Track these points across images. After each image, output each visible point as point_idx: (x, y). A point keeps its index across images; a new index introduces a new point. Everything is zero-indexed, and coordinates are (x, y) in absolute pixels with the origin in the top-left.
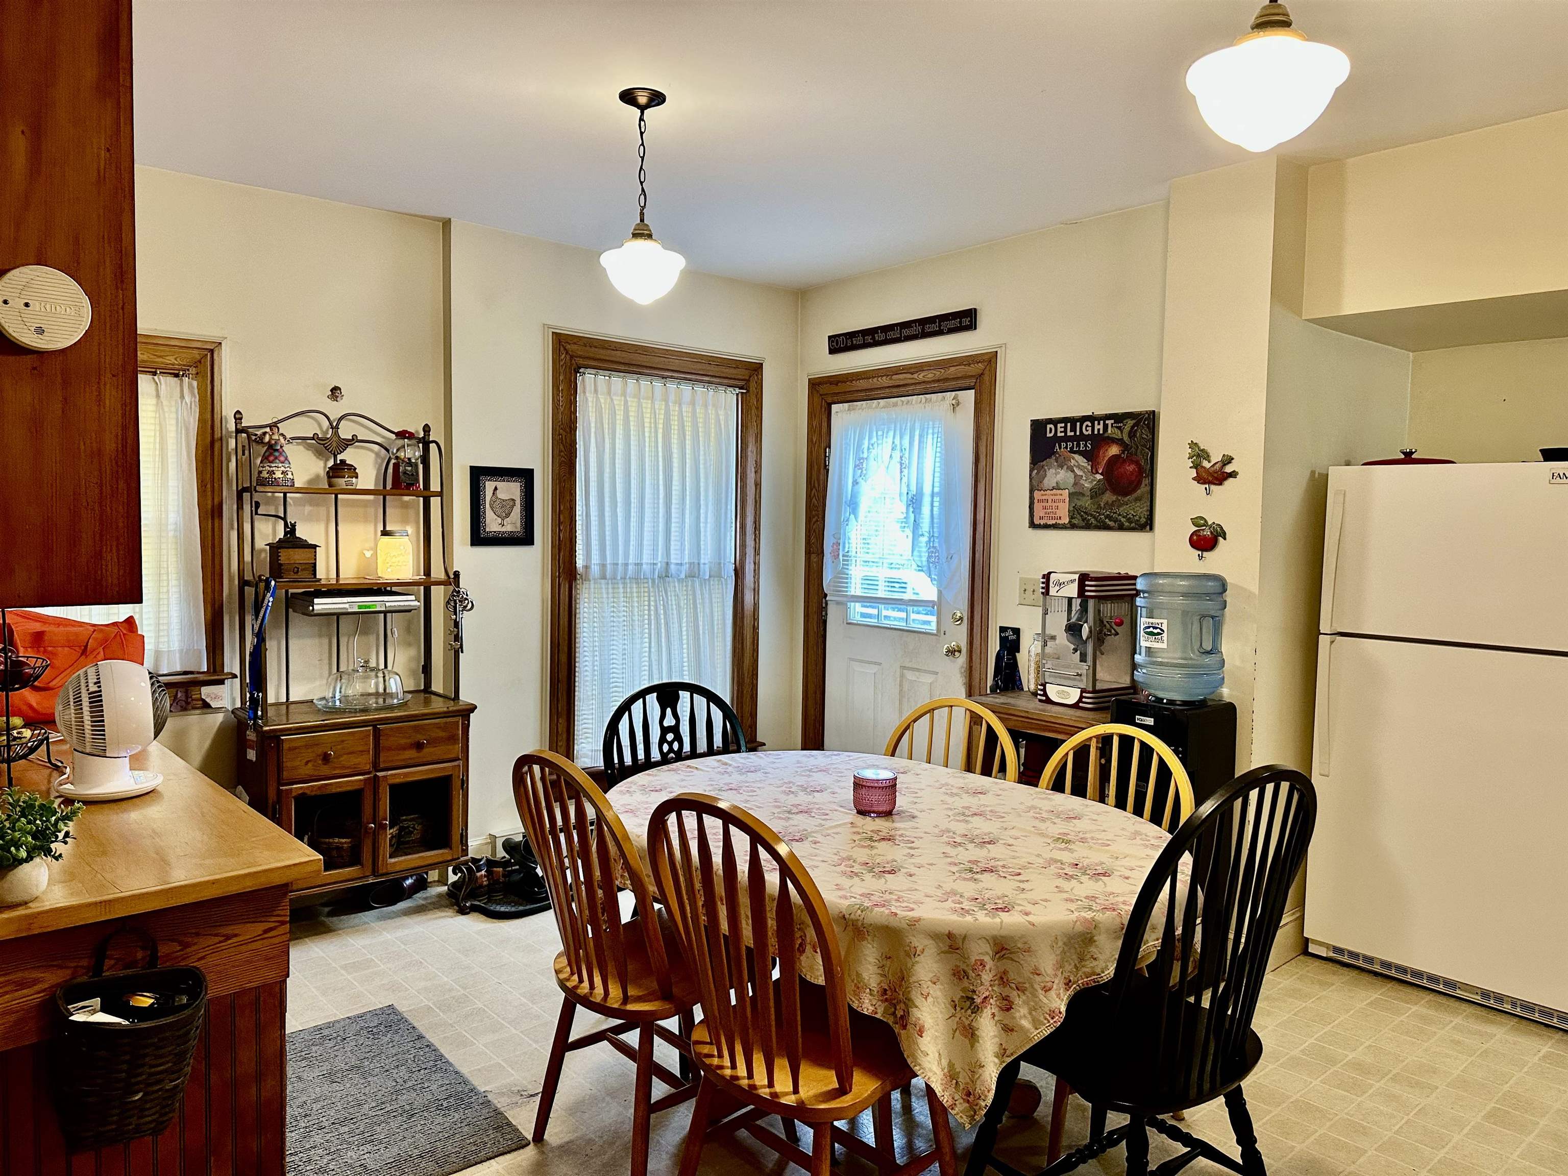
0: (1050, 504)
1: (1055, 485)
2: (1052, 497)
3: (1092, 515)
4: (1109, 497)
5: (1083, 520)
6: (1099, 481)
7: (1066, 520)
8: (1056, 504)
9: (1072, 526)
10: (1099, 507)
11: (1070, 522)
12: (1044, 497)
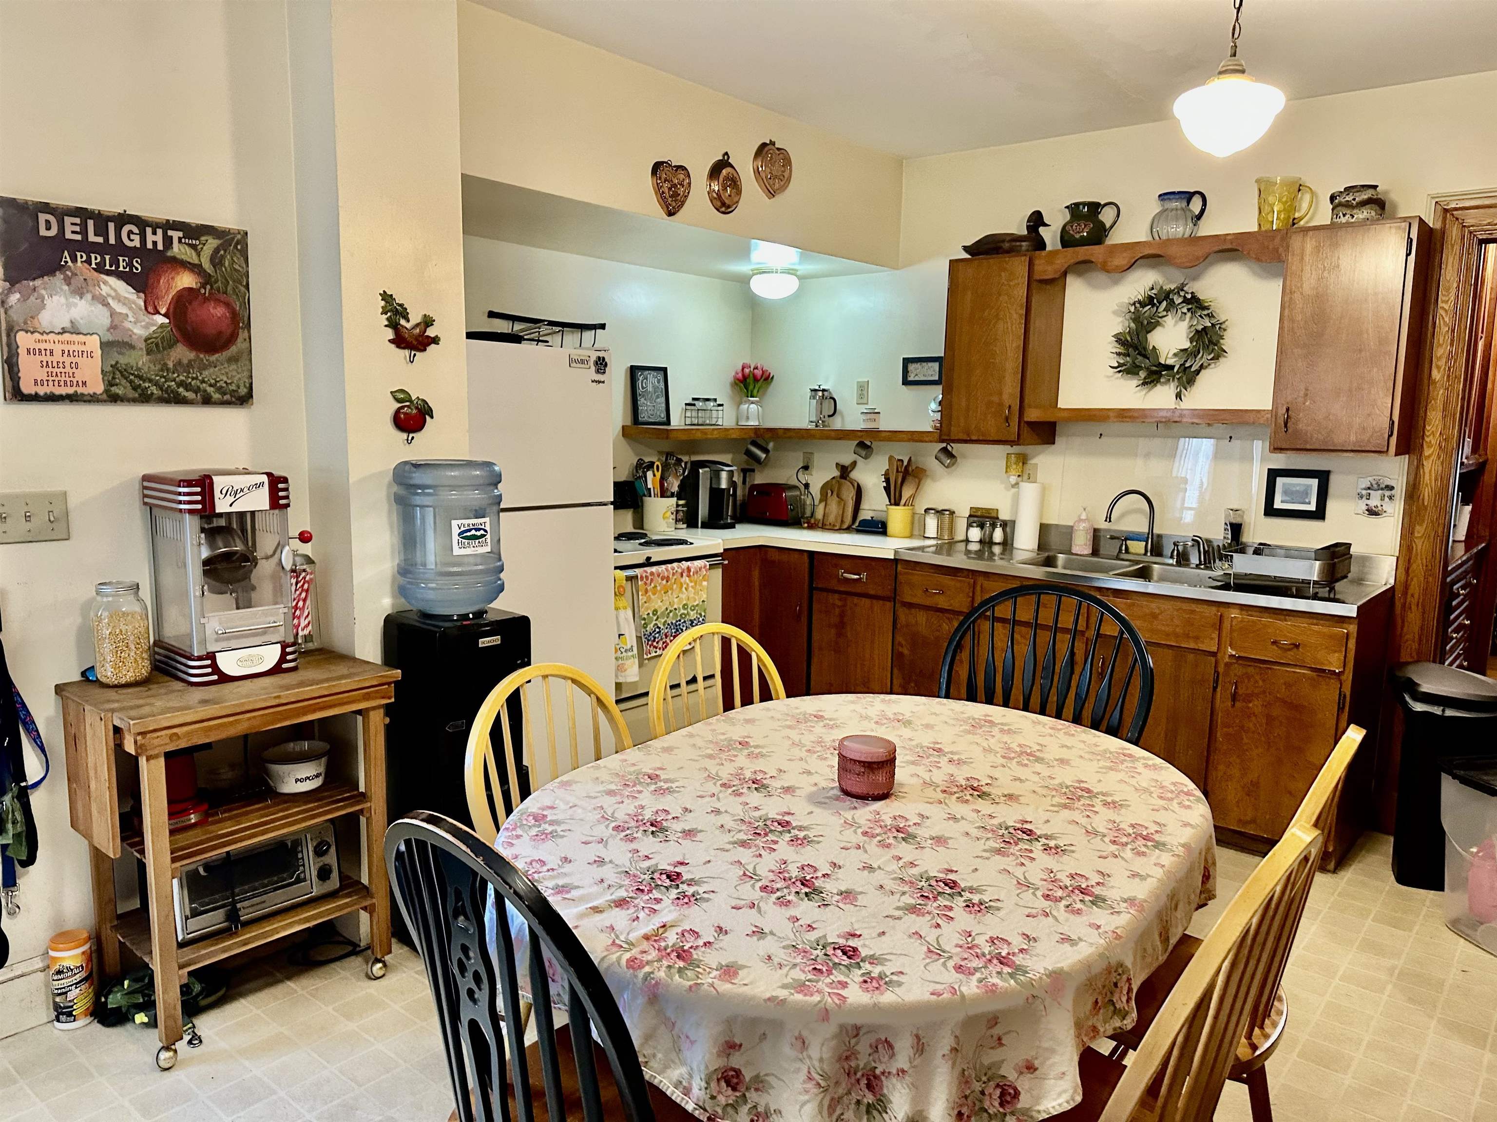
0: (57, 356)
1: (67, 325)
2: (60, 347)
3: (150, 381)
4: (182, 353)
5: (135, 389)
6: (162, 326)
7: (97, 387)
8: (72, 359)
9: (114, 399)
10: (165, 367)
11: (106, 391)
12: (42, 346)
